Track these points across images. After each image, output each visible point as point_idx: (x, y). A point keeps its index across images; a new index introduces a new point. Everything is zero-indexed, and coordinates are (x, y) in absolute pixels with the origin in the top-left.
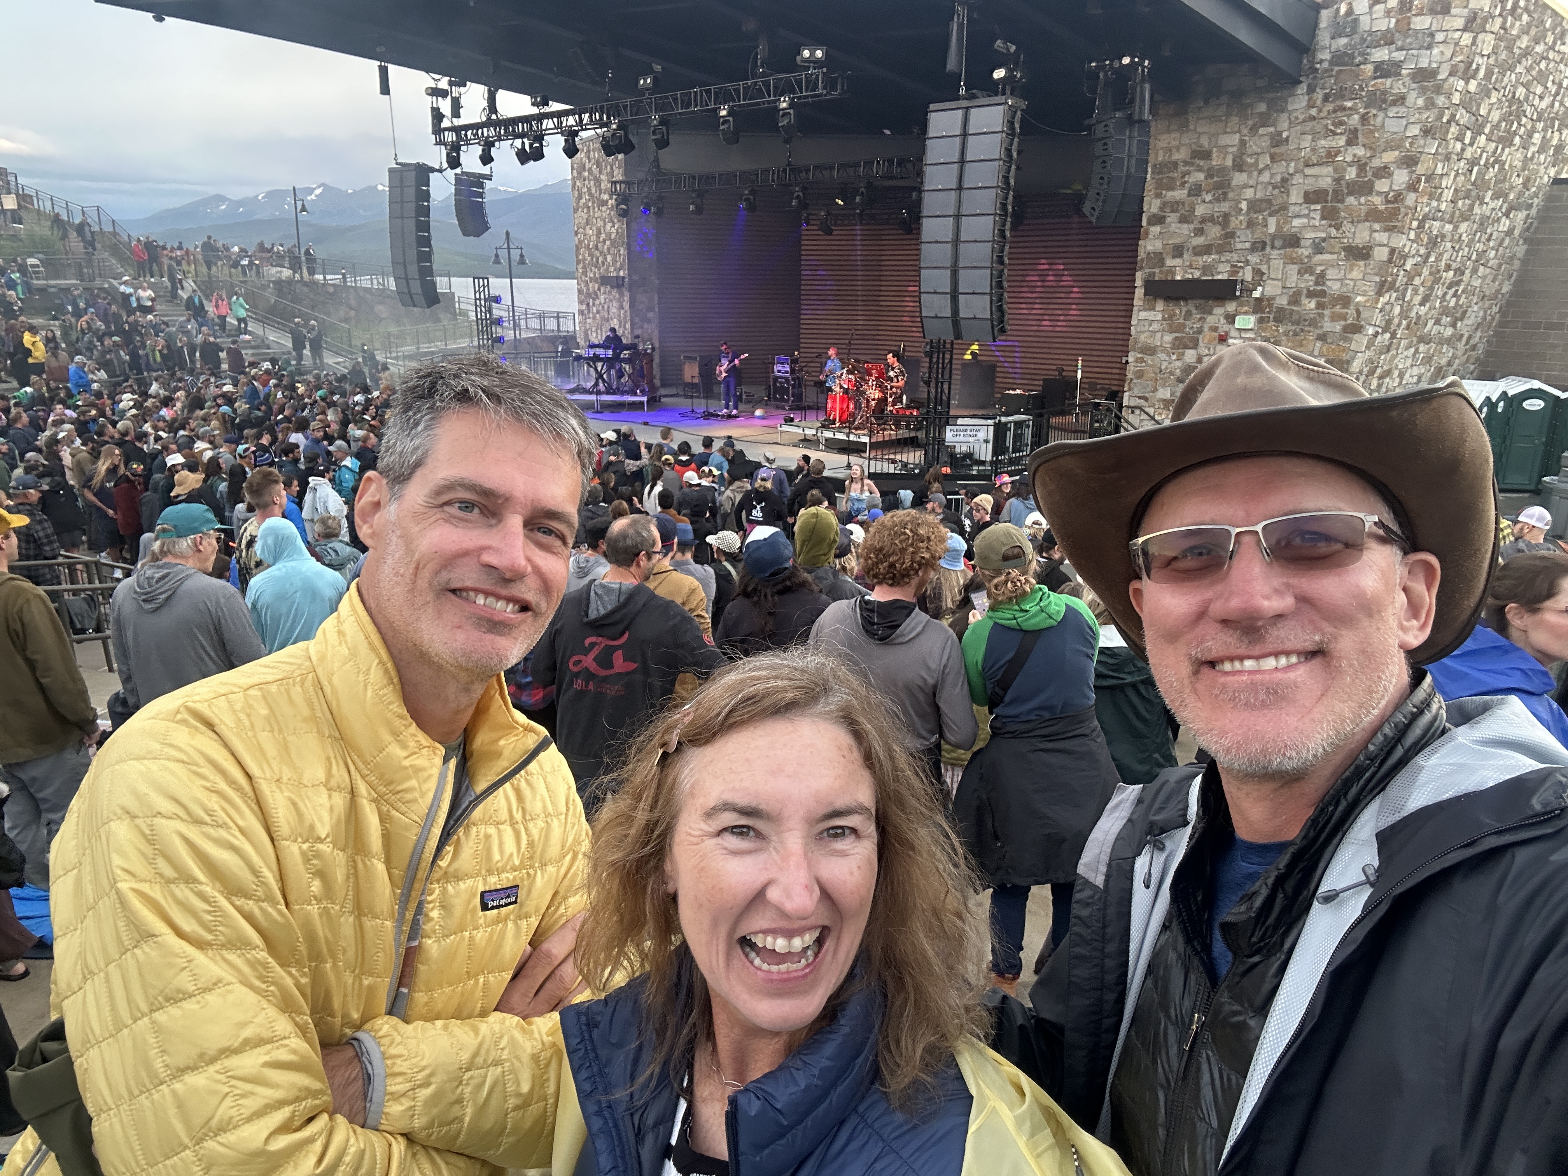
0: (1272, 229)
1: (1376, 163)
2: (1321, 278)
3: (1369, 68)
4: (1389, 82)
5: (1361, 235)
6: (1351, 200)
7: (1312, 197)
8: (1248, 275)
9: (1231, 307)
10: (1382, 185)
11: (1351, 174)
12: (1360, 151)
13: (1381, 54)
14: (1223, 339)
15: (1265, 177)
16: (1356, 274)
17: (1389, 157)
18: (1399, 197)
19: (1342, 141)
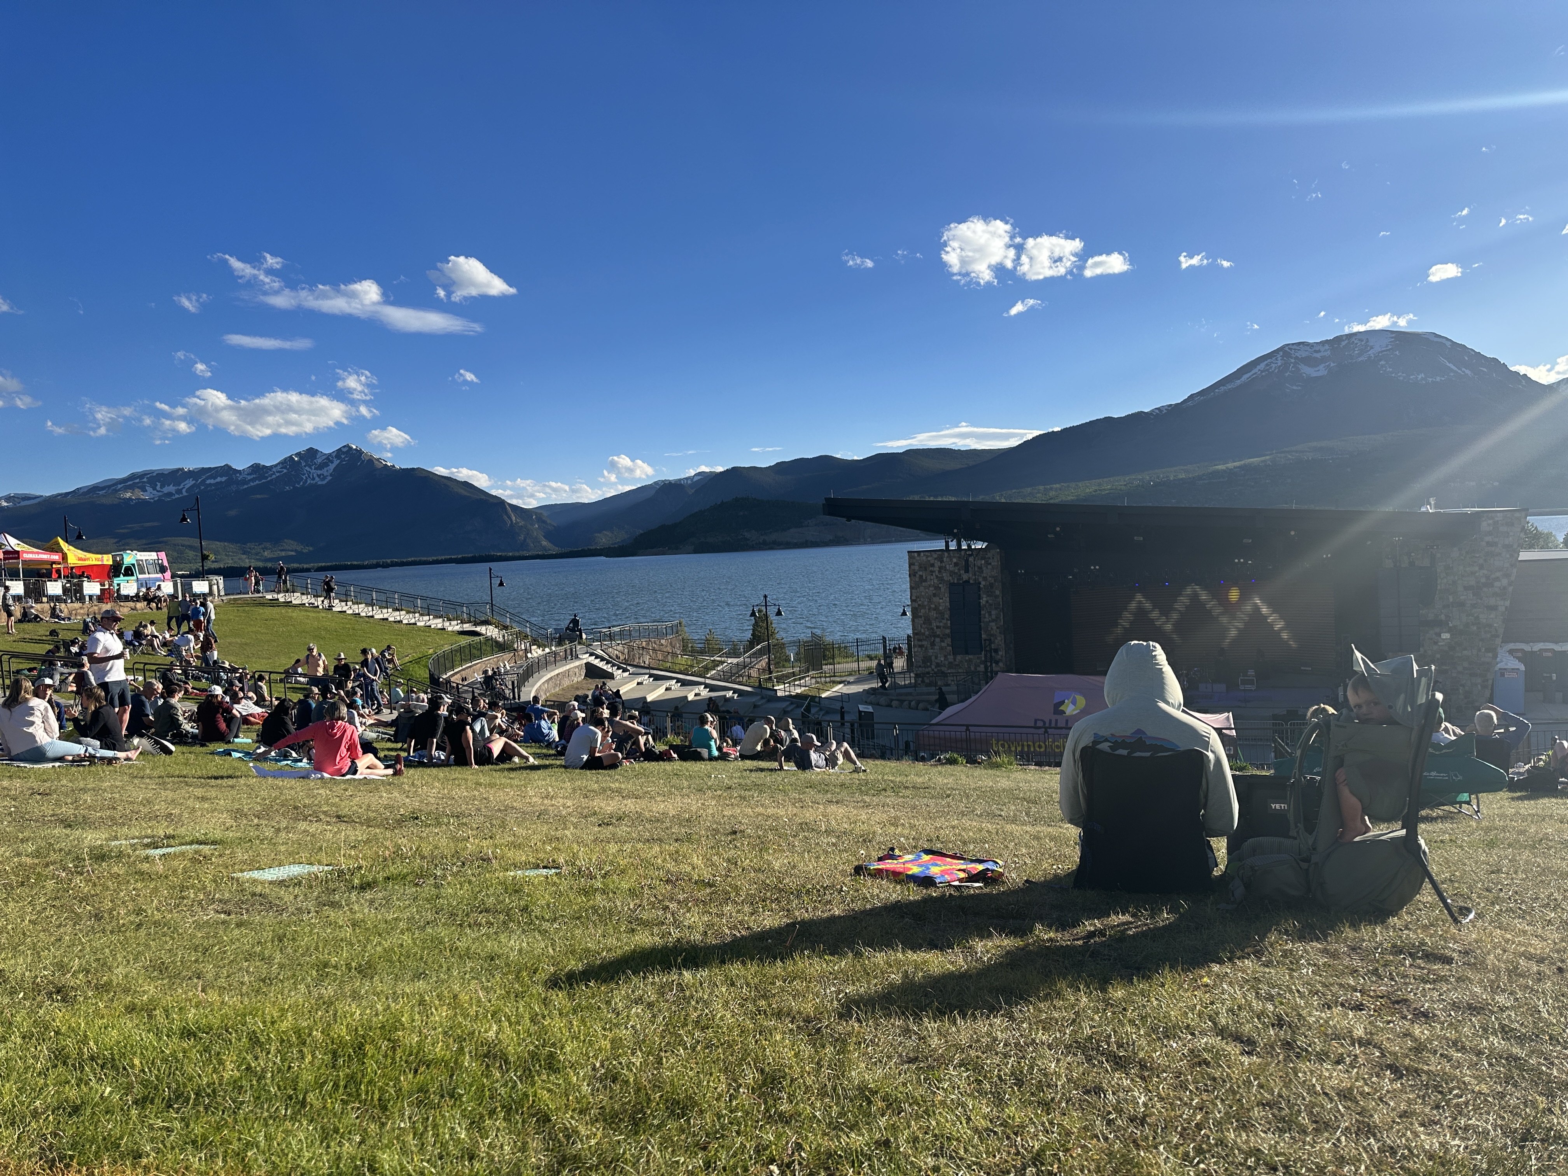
0: (1451, 600)
1: (1493, 576)
2: (1478, 617)
3: (1484, 544)
4: (1493, 549)
5: (1492, 602)
6: (1485, 589)
7: (1466, 588)
8: (1443, 617)
9: (1437, 630)
10: (1497, 584)
11: (1483, 580)
12: (1485, 572)
13: (1488, 539)
14: (1436, 643)
15: (1445, 580)
16: (1492, 616)
17: (1498, 574)
18: (1505, 588)
19: (1477, 569)
